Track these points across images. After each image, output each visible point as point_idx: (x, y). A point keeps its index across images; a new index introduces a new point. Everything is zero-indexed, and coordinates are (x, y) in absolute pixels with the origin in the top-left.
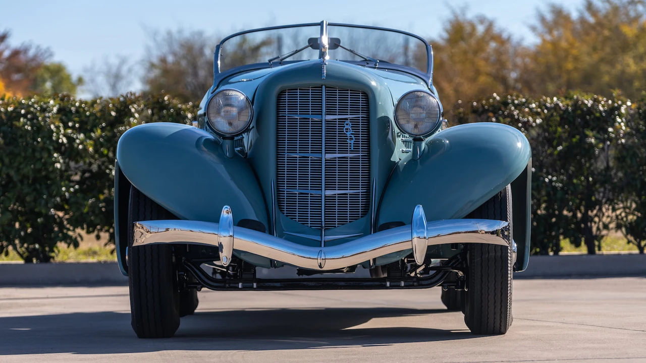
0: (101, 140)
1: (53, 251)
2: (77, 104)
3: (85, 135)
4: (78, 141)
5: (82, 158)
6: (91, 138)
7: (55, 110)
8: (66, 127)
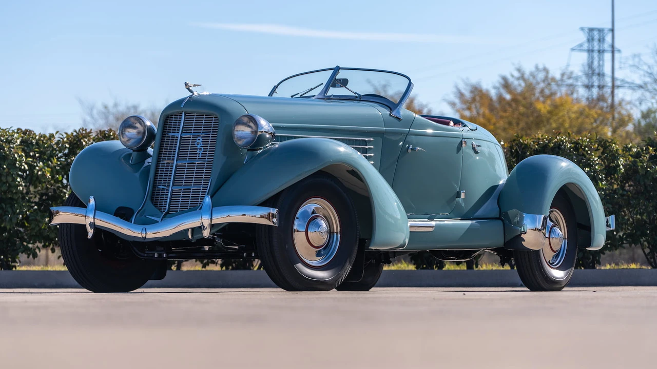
0: (58, 168)
1: (15, 262)
2: (37, 137)
3: (44, 163)
4: (37, 168)
5: (40, 182)
6: (48, 166)
7: (18, 141)
8: (27, 156)
